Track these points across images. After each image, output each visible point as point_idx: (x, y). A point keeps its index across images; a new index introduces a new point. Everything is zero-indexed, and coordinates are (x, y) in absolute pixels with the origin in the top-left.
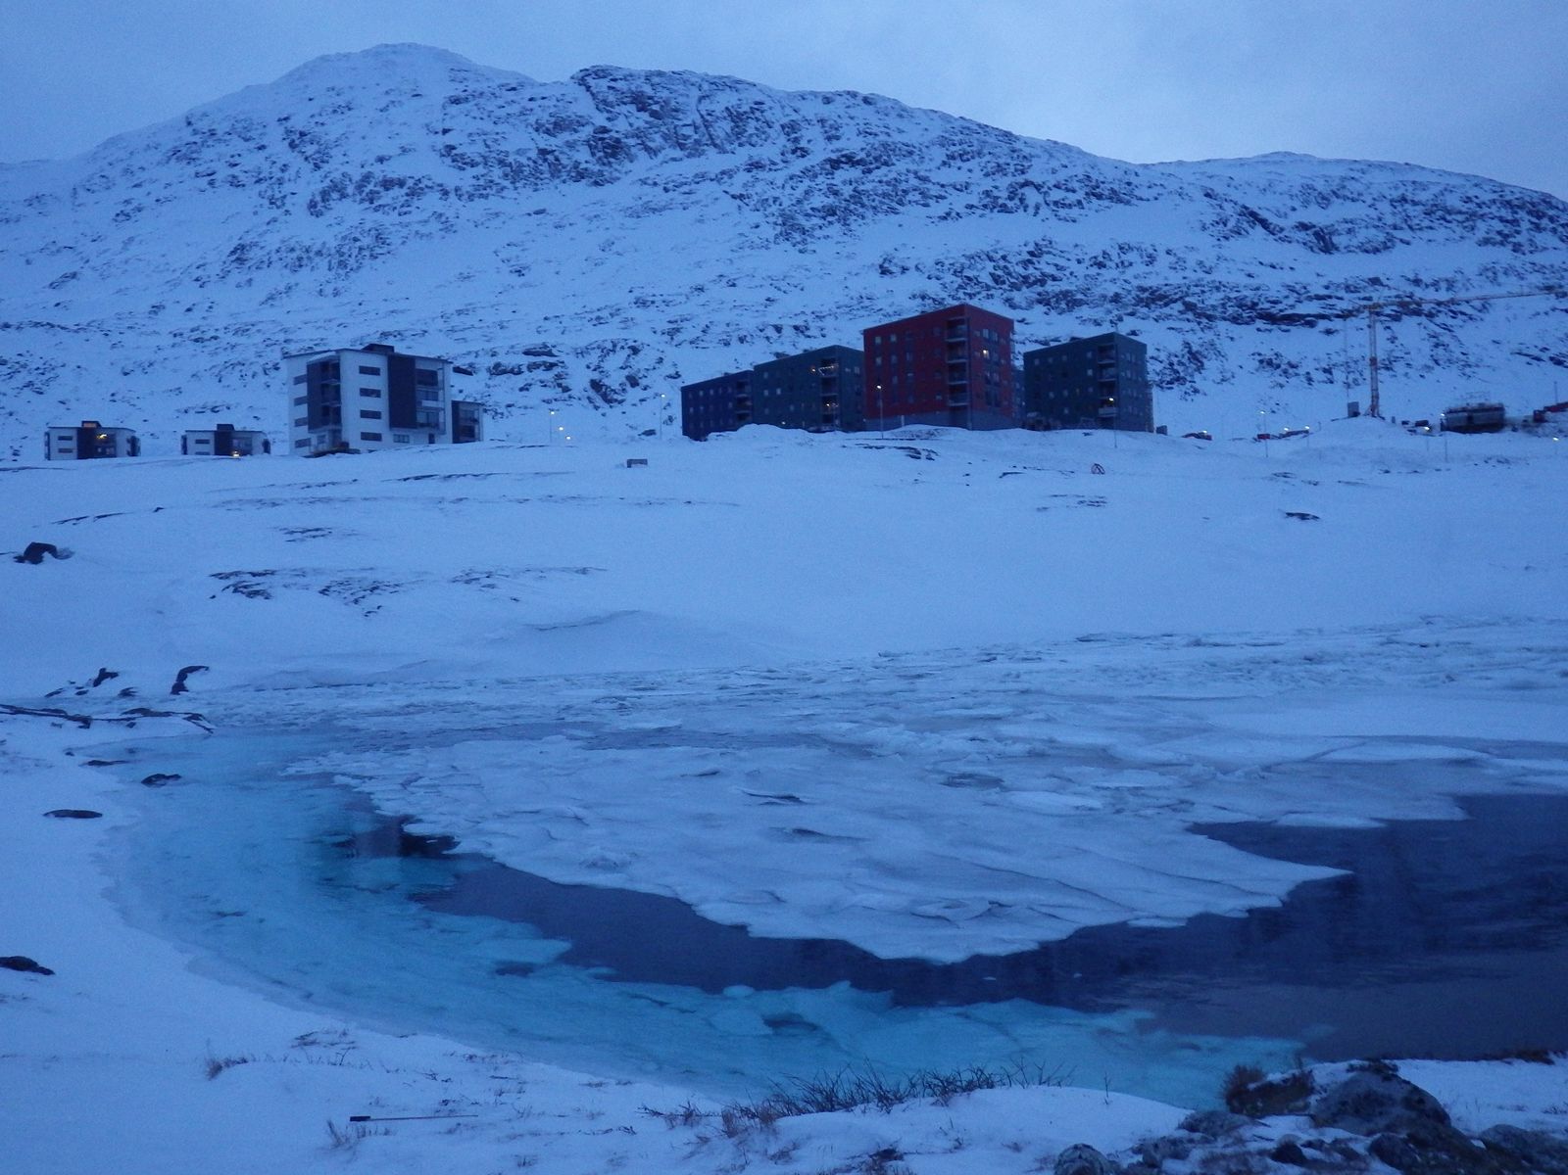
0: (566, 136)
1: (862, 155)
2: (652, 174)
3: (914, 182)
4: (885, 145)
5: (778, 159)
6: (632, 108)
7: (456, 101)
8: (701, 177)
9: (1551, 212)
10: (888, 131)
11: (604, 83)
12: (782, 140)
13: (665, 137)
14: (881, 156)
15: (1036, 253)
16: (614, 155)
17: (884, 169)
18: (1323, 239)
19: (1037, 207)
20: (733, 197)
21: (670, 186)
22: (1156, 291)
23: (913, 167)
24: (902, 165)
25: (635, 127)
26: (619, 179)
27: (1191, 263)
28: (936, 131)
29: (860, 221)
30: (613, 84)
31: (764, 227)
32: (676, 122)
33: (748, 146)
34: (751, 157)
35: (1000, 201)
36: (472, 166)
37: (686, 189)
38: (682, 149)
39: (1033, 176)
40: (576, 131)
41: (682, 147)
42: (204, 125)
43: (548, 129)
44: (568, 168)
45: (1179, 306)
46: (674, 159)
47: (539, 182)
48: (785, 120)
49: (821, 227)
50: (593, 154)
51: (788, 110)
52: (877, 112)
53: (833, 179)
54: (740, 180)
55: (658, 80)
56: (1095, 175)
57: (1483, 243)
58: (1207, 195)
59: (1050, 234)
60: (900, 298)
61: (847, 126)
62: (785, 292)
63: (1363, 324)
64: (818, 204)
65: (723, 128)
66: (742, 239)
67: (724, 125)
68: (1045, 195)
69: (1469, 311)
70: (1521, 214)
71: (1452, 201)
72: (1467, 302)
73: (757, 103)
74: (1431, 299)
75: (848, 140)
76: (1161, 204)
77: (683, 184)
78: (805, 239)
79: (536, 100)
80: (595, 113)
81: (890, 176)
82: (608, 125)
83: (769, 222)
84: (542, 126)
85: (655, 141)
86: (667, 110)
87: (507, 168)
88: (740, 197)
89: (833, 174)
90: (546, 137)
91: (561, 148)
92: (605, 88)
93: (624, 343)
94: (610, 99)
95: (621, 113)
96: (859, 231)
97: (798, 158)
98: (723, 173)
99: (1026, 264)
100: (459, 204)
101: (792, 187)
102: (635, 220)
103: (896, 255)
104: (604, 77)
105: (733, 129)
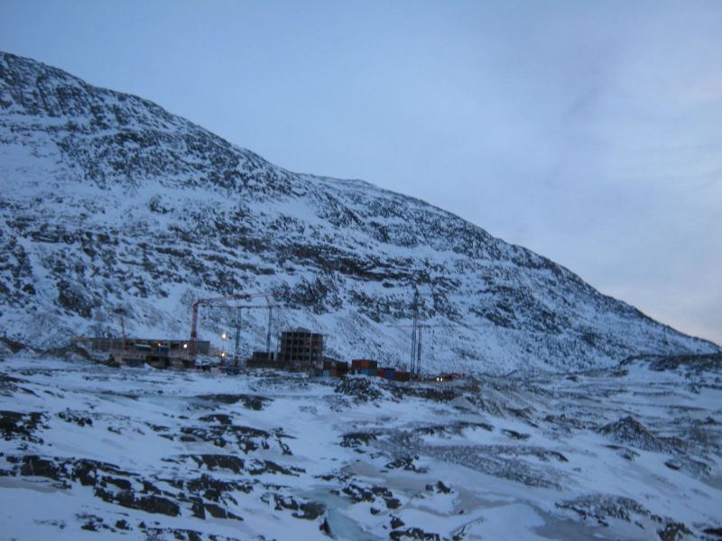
1: (141, 135)
2: (3, 118)
3: (171, 158)
4: (154, 132)
5: (88, 127)
8: (37, 127)
9: (486, 239)
10: (157, 124)
12: (92, 116)
13: (14, 97)
14: (152, 138)
15: (241, 215)
17: (153, 147)
18: (384, 233)
19: (240, 188)
20: (58, 144)
21: (15, 128)
22: (304, 248)
23: (171, 149)
24: (164, 146)
27: (322, 235)
28: (184, 132)
29: (138, 176)
31: (78, 167)
32: (23, 90)
33: (69, 115)
34: (70, 122)
35: (220, 180)
37: (26, 132)
38: (24, 107)
39: (239, 168)
41: (24, 105)
45: (314, 258)
46: (19, 112)
48: (95, 105)
49: (114, 175)
51: (96, 99)
52: (151, 112)
53: (123, 146)
54: (63, 134)
55: (12, 60)
56: (272, 175)
57: (456, 250)
58: (329, 198)
59: (248, 205)
60: (163, 228)
61: (133, 117)
62: (93, 212)
63: (403, 283)
64: (113, 160)
65: (53, 100)
66: (64, 172)
67: (54, 98)
68: (245, 181)
69: (451, 284)
70: (473, 238)
71: (443, 225)
72: (450, 280)
73: (76, 89)
74: (433, 275)
75: (133, 125)
76: (305, 198)
77: (24, 129)
78: (104, 180)
81: (157, 152)
83: (81, 165)
85: (7, 98)
86: (16, 81)
88: (62, 145)
89: (122, 143)
96: (137, 181)
97: (101, 129)
98: (51, 128)
99: (235, 220)
101: (96, 146)
103: (160, 200)
105: (60, 102)
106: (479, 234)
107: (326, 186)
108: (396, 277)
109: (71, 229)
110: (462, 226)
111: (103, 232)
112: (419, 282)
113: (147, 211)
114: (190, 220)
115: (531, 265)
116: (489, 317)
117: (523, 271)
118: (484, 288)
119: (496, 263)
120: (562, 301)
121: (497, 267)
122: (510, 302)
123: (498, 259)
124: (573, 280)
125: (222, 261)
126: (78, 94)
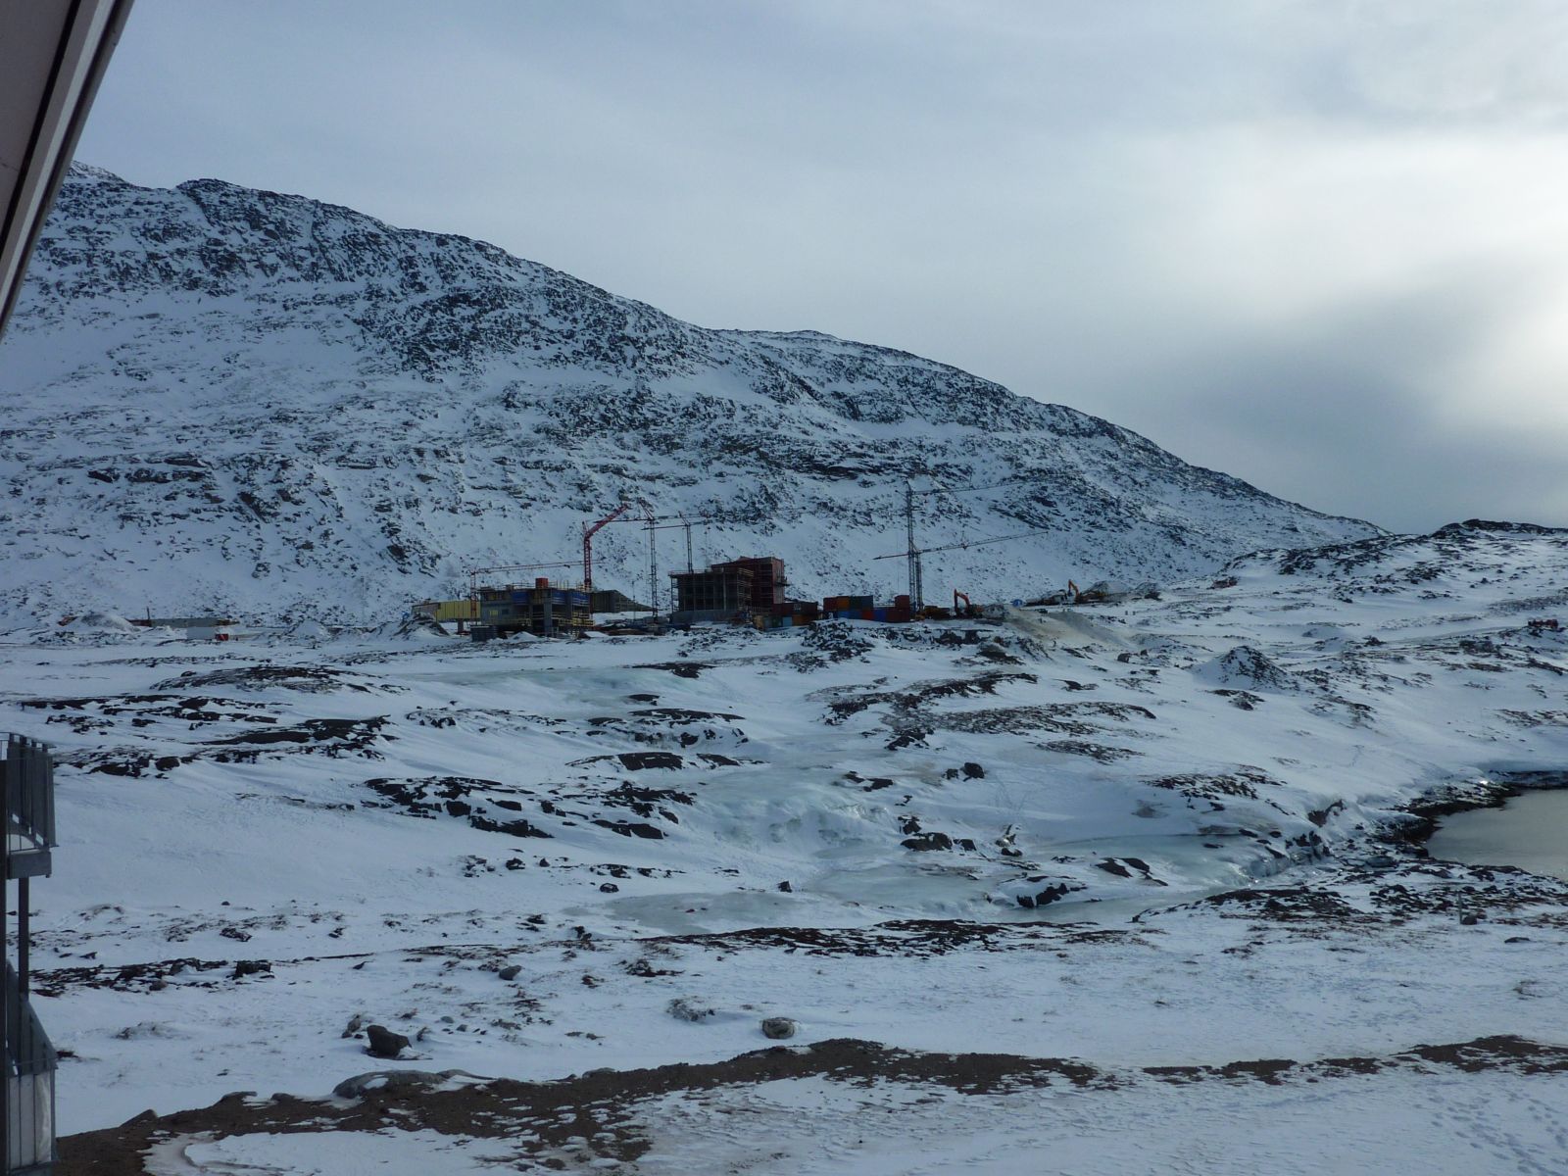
0: (176, 243)
1: (477, 296)
2: (269, 291)
3: (525, 325)
4: (498, 289)
6: (244, 225)
8: (319, 299)
9: (1006, 401)
10: (498, 277)
11: (214, 198)
12: (400, 274)
13: (282, 257)
14: (494, 299)
15: (639, 399)
16: (229, 268)
17: (499, 312)
18: (852, 407)
19: (634, 360)
20: (355, 321)
21: (290, 303)
22: (737, 440)
23: (524, 312)
24: (513, 309)
25: (250, 242)
26: (234, 291)
27: (761, 419)
28: (540, 284)
29: (481, 357)
30: (224, 199)
31: (390, 353)
32: (293, 244)
33: (366, 275)
34: (370, 286)
35: (603, 351)
36: (74, 263)
37: (305, 308)
38: (298, 270)
39: (629, 331)
40: (187, 239)
41: (298, 267)
43: (156, 235)
44: (180, 276)
45: (754, 454)
46: (291, 279)
47: (146, 285)
48: (403, 255)
49: (445, 359)
50: (206, 265)
51: (403, 247)
52: (488, 259)
53: (453, 315)
54: (361, 306)
55: (271, 200)
56: (678, 337)
57: (963, 421)
58: (766, 362)
59: (648, 385)
60: (526, 431)
61: (462, 268)
62: (421, 418)
63: (888, 479)
64: (440, 337)
65: (339, 256)
66: (370, 363)
67: (341, 252)
68: (641, 349)
69: (959, 473)
70: (986, 401)
71: (940, 386)
72: (957, 466)
73: (372, 235)
74: (932, 462)
75: (464, 281)
76: (731, 367)
77: (302, 303)
78: (431, 369)
79: (142, 204)
80: (207, 226)
81: (504, 318)
82: (222, 238)
83: (394, 349)
84: (150, 230)
85: (270, 259)
86: (280, 231)
87: (115, 269)
88: (363, 322)
89: (451, 310)
90: (154, 242)
91: (172, 254)
92: (216, 202)
93: (272, 457)
94: (222, 213)
95: (235, 228)
96: (480, 365)
97: (417, 291)
98: (343, 298)
99: (632, 408)
100: (62, 300)
101: (413, 319)
102: (256, 333)
103: (517, 390)
104: (215, 191)
105: (350, 257)
106: (994, 393)
107: (760, 344)
108: (876, 470)
109: (390, 446)
110: (969, 385)
111: (438, 446)
112: (911, 475)
113: (500, 410)
114: (567, 416)
115: (1078, 432)
116: (1020, 516)
117: (1066, 444)
118: (1008, 473)
119: (1025, 434)
120: (1130, 482)
121: (1027, 441)
122: (1049, 491)
123: (1027, 429)
124: (1144, 449)
125: (618, 472)
126: (375, 243)
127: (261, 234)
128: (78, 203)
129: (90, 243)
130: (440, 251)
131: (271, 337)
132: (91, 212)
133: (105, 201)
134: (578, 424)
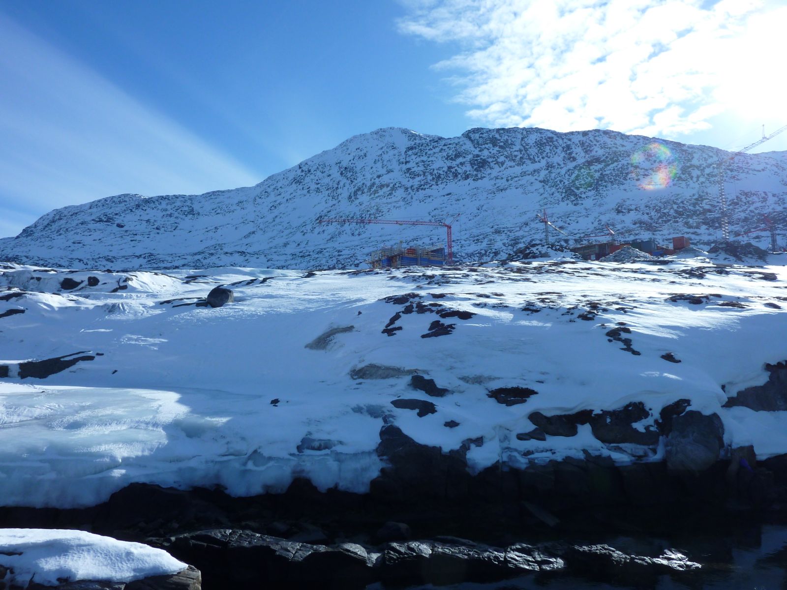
0: (461, 160)
1: (604, 158)
2: (500, 174)
4: (615, 153)
5: (561, 163)
6: (490, 145)
7: (411, 148)
8: (524, 174)
10: (616, 146)
11: (477, 136)
12: (563, 154)
13: (507, 157)
14: (613, 158)
16: (482, 167)
17: (616, 164)
20: (540, 182)
21: (510, 178)
22: (769, 215)
24: (624, 161)
25: (492, 153)
26: (484, 177)
29: (605, 189)
30: (481, 135)
31: (556, 194)
32: (511, 150)
33: (546, 158)
34: (548, 163)
35: (678, 176)
36: (418, 176)
37: (517, 179)
38: (514, 162)
39: (695, 162)
40: (465, 157)
41: (514, 160)
42: (305, 168)
43: (452, 158)
44: (461, 174)
46: (511, 167)
47: (448, 181)
48: (565, 145)
49: (585, 193)
50: (473, 167)
51: (566, 141)
52: (610, 138)
54: (543, 173)
55: (502, 132)
56: (727, 160)
59: (706, 190)
60: (628, 224)
61: (595, 145)
62: (569, 224)
64: (583, 182)
65: (533, 151)
66: (546, 200)
67: (534, 149)
68: (703, 170)
73: (549, 138)
75: (596, 152)
77: (515, 177)
78: (577, 199)
79: (446, 145)
80: (473, 149)
81: (619, 167)
82: (480, 153)
83: (558, 192)
84: (449, 156)
85: (502, 159)
86: (507, 145)
87: (434, 176)
88: (544, 181)
89: (589, 168)
90: (451, 161)
91: (458, 166)
92: (478, 138)
93: (490, 251)
94: (480, 142)
95: (485, 148)
96: (604, 194)
97: (571, 161)
98: (535, 171)
99: (694, 205)
100: (412, 193)
101: (569, 175)
102: (493, 195)
103: (625, 203)
104: (477, 133)
105: (538, 151)
111: (577, 237)
113: (613, 215)
114: (653, 213)
126: (551, 141)
127: (497, 148)
128: (421, 150)
129: (425, 167)
130: (584, 139)
131: (499, 195)
132: (426, 153)
133: (431, 147)
134: (660, 217)
